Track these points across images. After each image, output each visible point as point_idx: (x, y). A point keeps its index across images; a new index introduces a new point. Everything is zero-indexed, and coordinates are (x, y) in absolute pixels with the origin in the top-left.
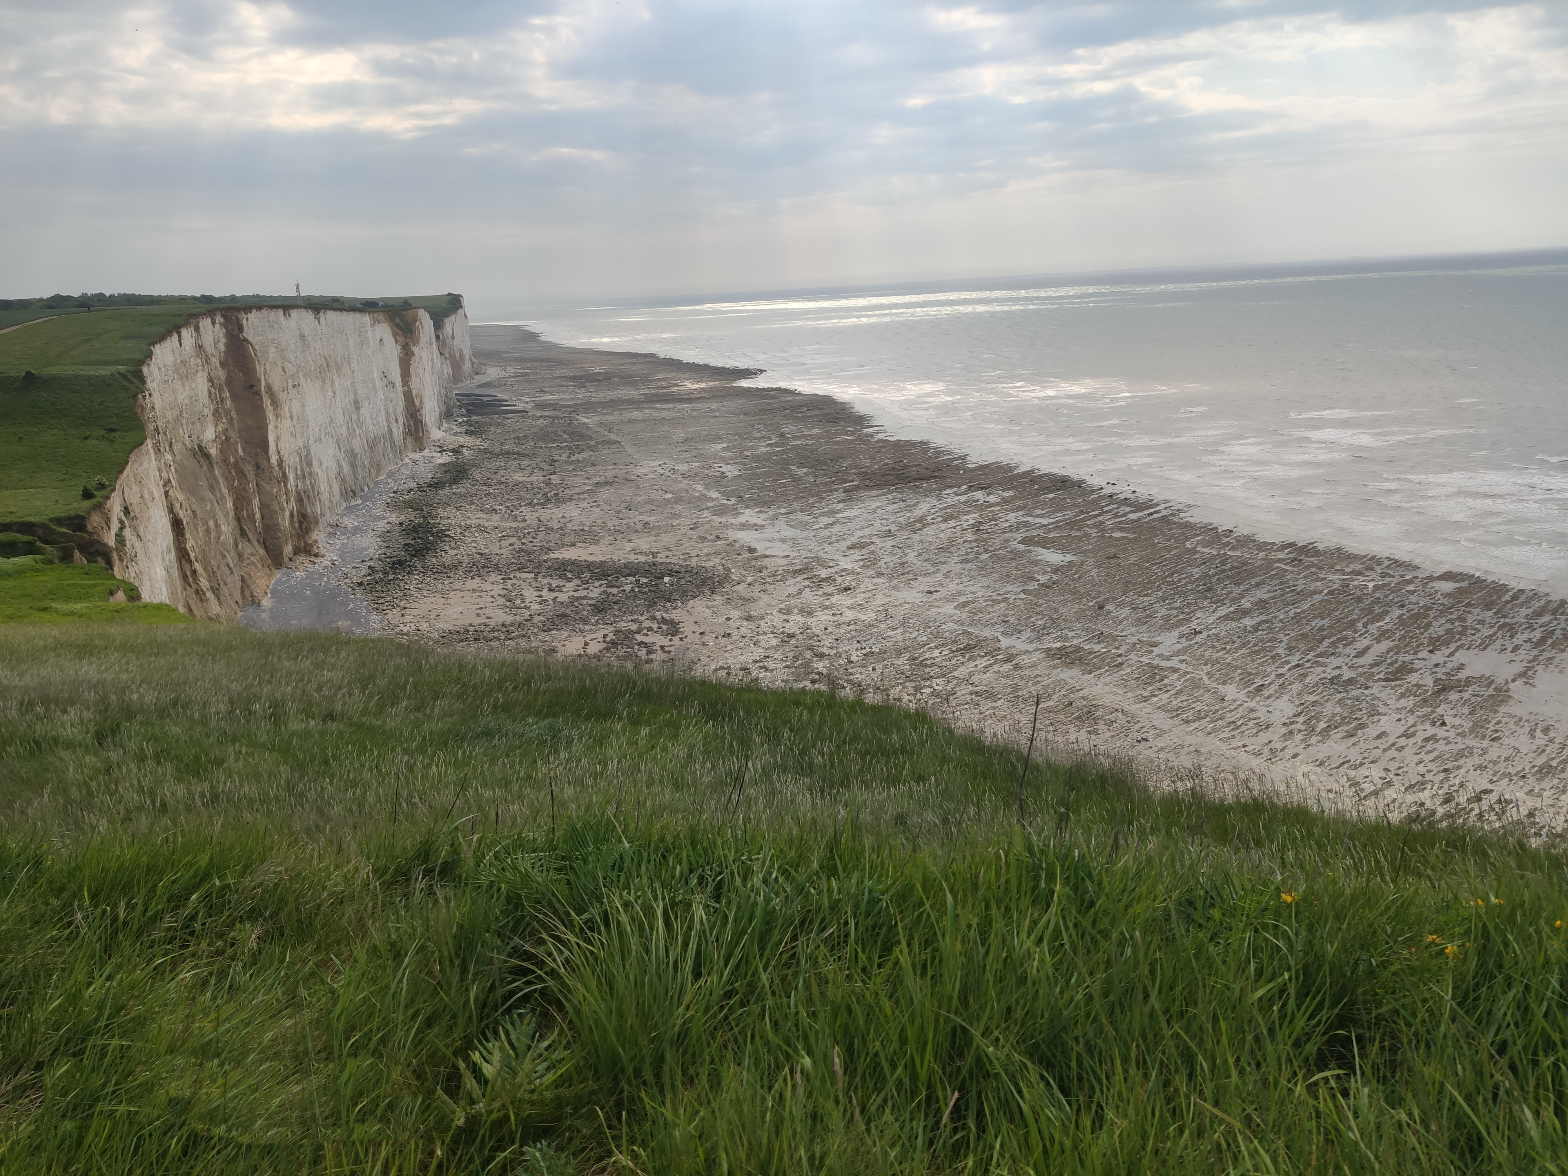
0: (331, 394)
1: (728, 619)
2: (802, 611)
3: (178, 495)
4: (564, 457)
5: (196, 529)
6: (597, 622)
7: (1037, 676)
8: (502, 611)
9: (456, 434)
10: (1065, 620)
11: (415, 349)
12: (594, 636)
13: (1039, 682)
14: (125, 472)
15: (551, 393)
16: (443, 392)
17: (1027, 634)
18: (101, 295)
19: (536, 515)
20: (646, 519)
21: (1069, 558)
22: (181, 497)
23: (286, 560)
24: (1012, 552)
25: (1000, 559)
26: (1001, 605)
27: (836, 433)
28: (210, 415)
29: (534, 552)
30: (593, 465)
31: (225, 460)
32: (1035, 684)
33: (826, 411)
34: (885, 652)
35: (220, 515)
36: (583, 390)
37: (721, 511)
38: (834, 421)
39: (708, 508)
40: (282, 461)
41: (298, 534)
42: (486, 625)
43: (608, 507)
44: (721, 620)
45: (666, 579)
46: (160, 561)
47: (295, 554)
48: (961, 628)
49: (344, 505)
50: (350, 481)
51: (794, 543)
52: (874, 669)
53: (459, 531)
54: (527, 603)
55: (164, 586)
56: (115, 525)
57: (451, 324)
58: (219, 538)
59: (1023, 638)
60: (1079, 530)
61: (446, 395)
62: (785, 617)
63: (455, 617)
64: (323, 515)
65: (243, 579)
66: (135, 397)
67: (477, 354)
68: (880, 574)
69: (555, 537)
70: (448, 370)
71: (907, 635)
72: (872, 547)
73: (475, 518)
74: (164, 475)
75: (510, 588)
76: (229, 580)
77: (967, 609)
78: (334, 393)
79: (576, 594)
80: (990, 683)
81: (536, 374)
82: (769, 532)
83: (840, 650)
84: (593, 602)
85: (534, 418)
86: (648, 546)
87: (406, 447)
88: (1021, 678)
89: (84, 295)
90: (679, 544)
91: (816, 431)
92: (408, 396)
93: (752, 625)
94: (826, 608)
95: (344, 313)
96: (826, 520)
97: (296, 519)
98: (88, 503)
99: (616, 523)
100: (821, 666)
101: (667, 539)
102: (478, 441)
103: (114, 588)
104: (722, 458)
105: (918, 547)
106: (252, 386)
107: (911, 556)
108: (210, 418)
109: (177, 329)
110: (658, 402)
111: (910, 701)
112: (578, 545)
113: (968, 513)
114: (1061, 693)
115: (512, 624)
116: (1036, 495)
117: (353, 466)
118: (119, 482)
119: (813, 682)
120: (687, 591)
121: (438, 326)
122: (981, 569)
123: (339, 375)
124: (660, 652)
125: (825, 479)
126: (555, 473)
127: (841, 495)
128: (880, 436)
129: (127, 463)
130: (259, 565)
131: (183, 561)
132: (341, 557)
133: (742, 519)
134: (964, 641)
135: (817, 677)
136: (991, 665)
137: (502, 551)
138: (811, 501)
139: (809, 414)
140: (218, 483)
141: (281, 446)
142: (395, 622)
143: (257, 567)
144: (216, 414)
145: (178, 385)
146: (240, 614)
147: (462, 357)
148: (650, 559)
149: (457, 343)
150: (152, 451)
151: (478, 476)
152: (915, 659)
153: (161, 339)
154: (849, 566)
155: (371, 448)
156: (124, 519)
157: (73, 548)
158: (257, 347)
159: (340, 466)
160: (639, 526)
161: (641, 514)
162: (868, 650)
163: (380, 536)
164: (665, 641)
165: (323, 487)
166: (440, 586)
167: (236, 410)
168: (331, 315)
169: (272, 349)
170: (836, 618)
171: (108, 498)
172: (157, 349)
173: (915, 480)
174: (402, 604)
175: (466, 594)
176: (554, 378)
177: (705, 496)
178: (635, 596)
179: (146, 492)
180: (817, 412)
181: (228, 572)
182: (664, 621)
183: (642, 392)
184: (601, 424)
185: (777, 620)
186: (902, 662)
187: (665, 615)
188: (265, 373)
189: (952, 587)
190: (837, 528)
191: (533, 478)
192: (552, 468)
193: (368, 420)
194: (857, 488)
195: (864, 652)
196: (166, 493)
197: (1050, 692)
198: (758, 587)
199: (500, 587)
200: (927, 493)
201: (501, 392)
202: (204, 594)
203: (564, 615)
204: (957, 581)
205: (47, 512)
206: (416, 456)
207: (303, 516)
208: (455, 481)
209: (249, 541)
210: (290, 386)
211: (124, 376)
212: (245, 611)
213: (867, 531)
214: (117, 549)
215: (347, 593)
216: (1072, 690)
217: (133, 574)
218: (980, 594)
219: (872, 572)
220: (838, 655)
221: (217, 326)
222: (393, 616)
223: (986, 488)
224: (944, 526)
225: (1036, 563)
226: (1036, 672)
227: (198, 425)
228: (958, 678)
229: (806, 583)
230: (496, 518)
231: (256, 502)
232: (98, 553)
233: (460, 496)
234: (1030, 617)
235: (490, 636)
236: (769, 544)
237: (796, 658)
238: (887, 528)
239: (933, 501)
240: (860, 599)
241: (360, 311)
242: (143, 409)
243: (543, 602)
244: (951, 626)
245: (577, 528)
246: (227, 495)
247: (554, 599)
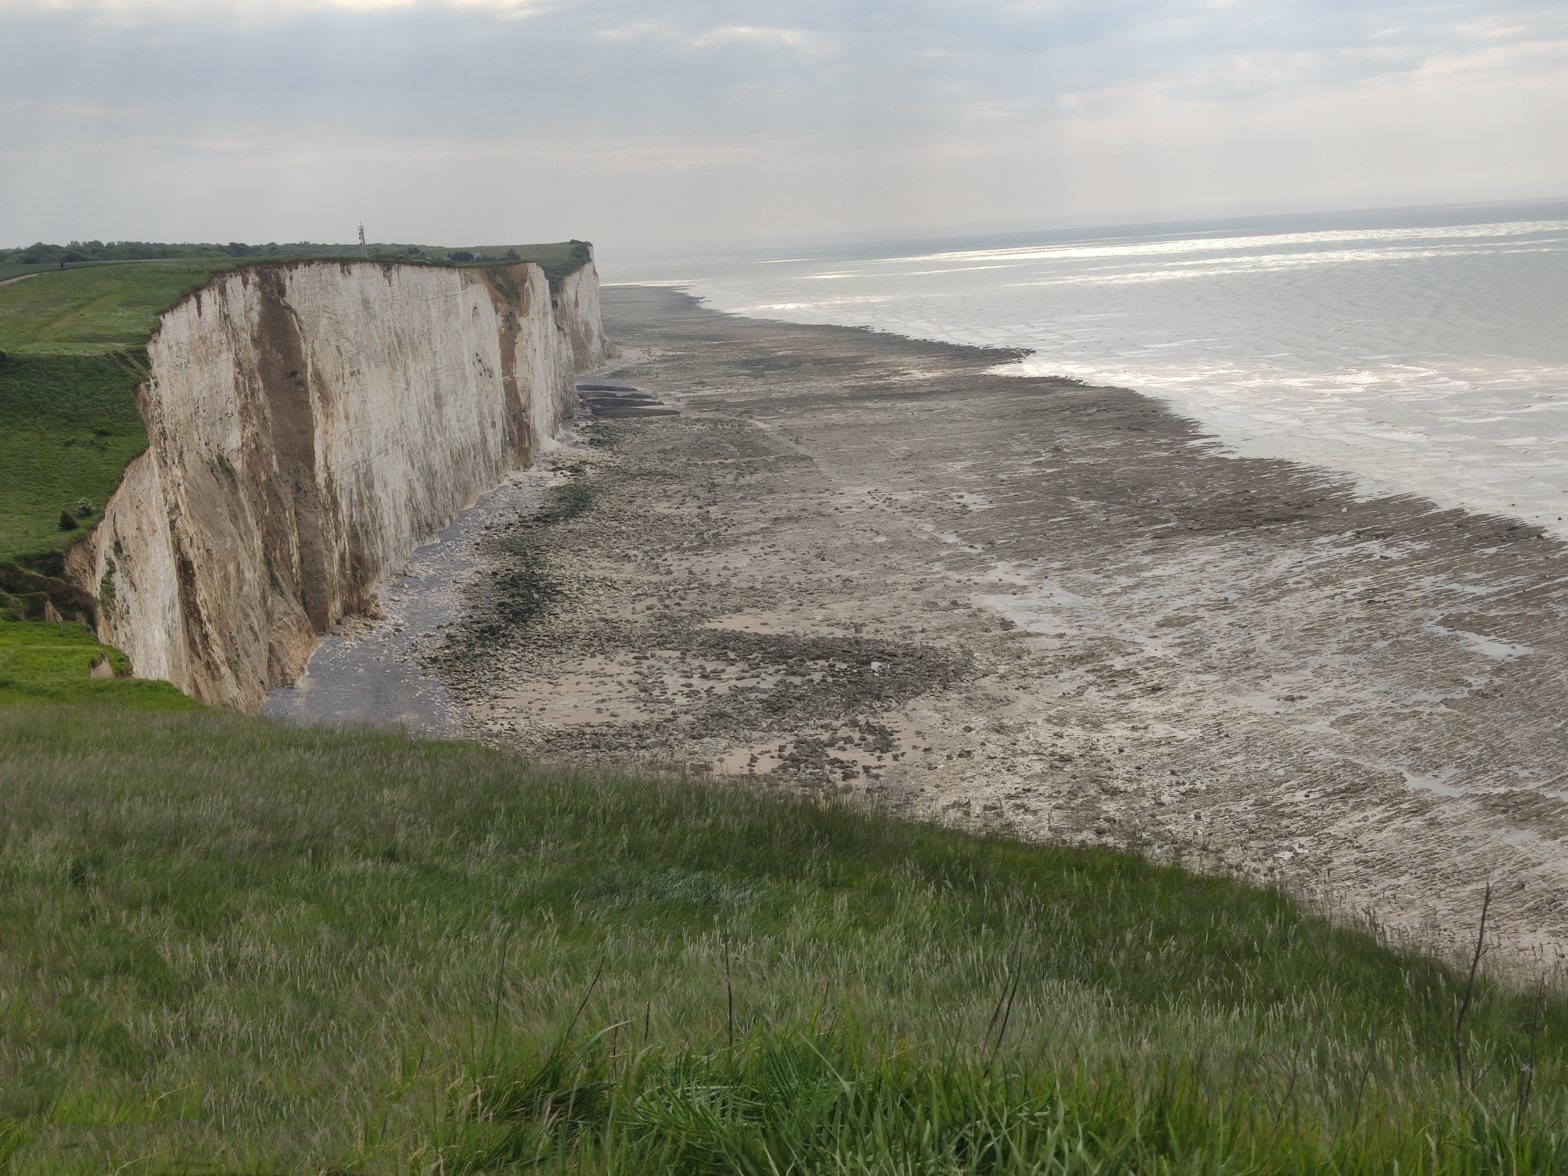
0: (403, 385)
1: (968, 729)
2: (1083, 721)
3: (188, 527)
4: (729, 479)
5: (211, 576)
6: (770, 728)
7: (1466, 839)
8: (632, 706)
9: (576, 444)
10: (1514, 751)
11: (522, 321)
12: (765, 748)
13: (1469, 849)
14: (118, 493)
15: (714, 386)
16: (560, 383)
17: (1449, 771)
18: (98, 244)
19: (686, 564)
20: (846, 573)
21: (1521, 650)
22: (191, 530)
23: (332, 622)
24: (1426, 638)
25: (1408, 649)
26: (1408, 723)
27: (1143, 447)
28: (236, 414)
29: (681, 619)
30: (771, 491)
31: (254, 478)
32: (1462, 851)
33: (1127, 413)
34: (1216, 790)
35: (244, 556)
36: (760, 381)
37: (960, 563)
38: (1140, 428)
39: (940, 559)
40: (331, 481)
41: (349, 584)
42: (609, 726)
43: (791, 555)
44: (956, 730)
45: (875, 665)
46: (159, 620)
47: (345, 614)
48: (1341, 757)
49: (416, 545)
50: (425, 511)
51: (1073, 615)
52: (1198, 817)
53: (576, 586)
54: (669, 695)
55: (163, 656)
56: (102, 567)
57: (573, 285)
58: (241, 589)
59: (1444, 777)
60: (1538, 605)
61: (564, 387)
62: (1057, 729)
63: (566, 712)
64: (386, 559)
65: (271, 649)
66: (135, 387)
67: (610, 328)
68: (1209, 668)
69: (712, 597)
70: (568, 352)
71: (1252, 765)
72: (1198, 625)
73: (600, 568)
74: (171, 498)
75: (646, 672)
76: (252, 650)
77: (1351, 727)
78: (408, 383)
79: (740, 684)
80: (1388, 847)
81: (693, 357)
82: (1034, 598)
83: (1144, 784)
84: (765, 696)
85: (689, 422)
86: (849, 614)
87: (505, 462)
88: (1440, 841)
89: (74, 245)
90: (896, 612)
91: (1110, 444)
92: (511, 389)
93: (1005, 740)
94: (1122, 717)
95: (425, 269)
96: (1124, 581)
97: (348, 565)
98: (67, 536)
99: (802, 578)
100: (1111, 807)
101: (877, 605)
102: (607, 456)
103: (96, 657)
104: (963, 483)
105: (1271, 626)
106: (294, 373)
107: (1261, 640)
108: (236, 417)
109: (196, 291)
110: (870, 398)
111: (1257, 871)
112: (746, 610)
113: (1355, 575)
114: (1506, 868)
115: (647, 726)
116: (1468, 547)
117: (430, 489)
118: (109, 507)
119: (1100, 832)
120: (905, 684)
121: (556, 287)
122: (1376, 664)
123: (415, 358)
124: (863, 775)
125: (1124, 518)
126: (715, 503)
127: (1150, 543)
128: (1213, 452)
129: (121, 480)
130: (295, 629)
131: (191, 621)
132: (409, 619)
133: (992, 577)
134: (1346, 778)
135: (1106, 825)
136: (1390, 819)
137: (636, 617)
138: (1101, 550)
139: (1099, 417)
140: (243, 510)
141: (332, 459)
142: (481, 717)
143: (291, 632)
144: (244, 411)
145: (194, 369)
146: (265, 699)
147: (588, 334)
148: (851, 634)
149: (582, 312)
150: (155, 464)
151: (605, 507)
152: (1265, 804)
153: (174, 306)
154: (1159, 654)
155: (457, 463)
156: (114, 559)
157: (45, 599)
158: (303, 318)
159: (411, 488)
160: (837, 584)
161: (840, 565)
162: (1188, 786)
163: (465, 591)
164: (870, 760)
165: (388, 519)
166: (546, 666)
167: (271, 407)
168: (407, 272)
169: (324, 321)
170: (1137, 734)
171: (94, 528)
172: (169, 320)
173: (1268, 521)
174: (492, 691)
175: (583, 678)
176: (719, 364)
177: (936, 540)
178: (828, 690)
179: (145, 521)
180: (1113, 414)
181: (251, 638)
182: (870, 729)
183: (846, 383)
184: (785, 431)
185: (1044, 733)
186: (1244, 808)
187: (872, 720)
188: (313, 355)
189: (1328, 692)
190: (1141, 594)
191: (684, 510)
192: (711, 496)
193: (454, 423)
194: (1174, 532)
195: (1182, 789)
196: (172, 523)
197: (1488, 865)
198: (1015, 682)
199: (632, 669)
200: (1289, 541)
201: (642, 384)
202: (218, 669)
203: (722, 715)
204: (1336, 682)
205: (13, 547)
206: (519, 476)
207: (358, 559)
208: (572, 513)
209: (282, 594)
210: (347, 374)
211: (122, 358)
212: (273, 696)
213: (1189, 600)
214: (102, 602)
215: (415, 672)
216: (1524, 864)
217: (123, 638)
218: (1374, 704)
219: (1196, 664)
220: (1141, 793)
221: (250, 287)
222: (480, 709)
223: (1384, 536)
224: (1315, 594)
225: (1467, 657)
226: (1464, 833)
227: (219, 428)
228: (1336, 838)
229: (1091, 678)
230: (629, 568)
231: (294, 538)
232: (77, 606)
233: (580, 535)
234: (1456, 743)
235: (615, 743)
236: (1033, 616)
237: (1073, 794)
238: (1222, 596)
239: (1297, 555)
240: (1176, 705)
241: (448, 266)
242: (146, 403)
243: (693, 694)
244: (1325, 754)
245: (745, 585)
246: (254, 528)
247: (709, 691)
